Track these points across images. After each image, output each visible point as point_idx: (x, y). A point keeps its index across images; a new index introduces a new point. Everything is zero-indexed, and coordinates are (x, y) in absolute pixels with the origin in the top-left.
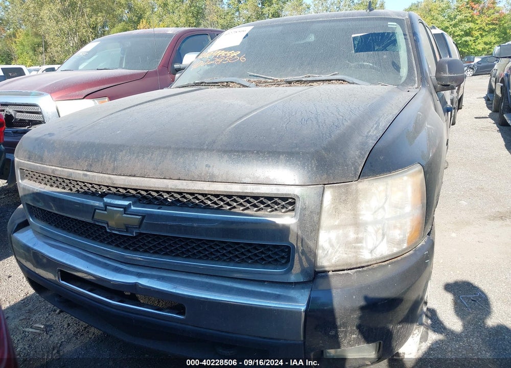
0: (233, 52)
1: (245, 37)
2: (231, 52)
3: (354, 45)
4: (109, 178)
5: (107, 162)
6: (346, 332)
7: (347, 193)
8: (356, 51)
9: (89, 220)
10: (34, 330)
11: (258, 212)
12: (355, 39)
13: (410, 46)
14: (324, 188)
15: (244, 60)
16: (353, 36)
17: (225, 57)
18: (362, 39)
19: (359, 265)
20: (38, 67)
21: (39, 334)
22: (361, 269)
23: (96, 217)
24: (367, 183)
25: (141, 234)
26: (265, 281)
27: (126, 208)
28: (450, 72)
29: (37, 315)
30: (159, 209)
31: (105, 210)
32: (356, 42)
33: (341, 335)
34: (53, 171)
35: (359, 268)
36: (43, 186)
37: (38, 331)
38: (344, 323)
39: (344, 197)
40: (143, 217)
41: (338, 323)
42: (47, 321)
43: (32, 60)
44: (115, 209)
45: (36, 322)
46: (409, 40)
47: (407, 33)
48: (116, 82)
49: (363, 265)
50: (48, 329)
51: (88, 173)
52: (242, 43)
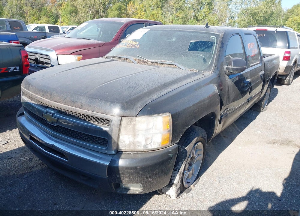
0: (136, 42)
1: (144, 35)
2: (135, 42)
3: (190, 46)
4: (48, 101)
5: (49, 95)
6: (124, 177)
7: (131, 121)
8: (189, 50)
9: (41, 117)
10: (24, 159)
11: (99, 124)
12: (191, 42)
13: (217, 50)
14: (122, 118)
15: (138, 47)
16: (191, 41)
17: (132, 45)
18: (194, 43)
19: (135, 151)
20: (68, 26)
21: (26, 161)
22: (136, 153)
23: (43, 116)
24: (140, 118)
25: (58, 126)
26: (99, 152)
27: (53, 114)
28: (234, 66)
29: (28, 153)
30: (64, 117)
31: (46, 114)
32: (191, 45)
33: (122, 178)
34: (32, 95)
35: (136, 152)
36: (29, 100)
37: (26, 160)
38: (122, 173)
39: (129, 123)
40: (58, 119)
41: (120, 173)
42: (31, 157)
43: (69, 20)
44: (49, 114)
45: (27, 156)
46: (217, 47)
47: (218, 43)
48: (88, 47)
49: (137, 151)
50: (30, 160)
51: (42, 98)
52: (141, 38)
